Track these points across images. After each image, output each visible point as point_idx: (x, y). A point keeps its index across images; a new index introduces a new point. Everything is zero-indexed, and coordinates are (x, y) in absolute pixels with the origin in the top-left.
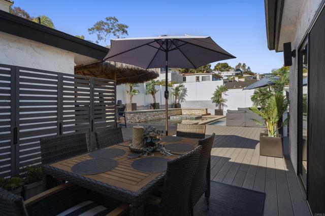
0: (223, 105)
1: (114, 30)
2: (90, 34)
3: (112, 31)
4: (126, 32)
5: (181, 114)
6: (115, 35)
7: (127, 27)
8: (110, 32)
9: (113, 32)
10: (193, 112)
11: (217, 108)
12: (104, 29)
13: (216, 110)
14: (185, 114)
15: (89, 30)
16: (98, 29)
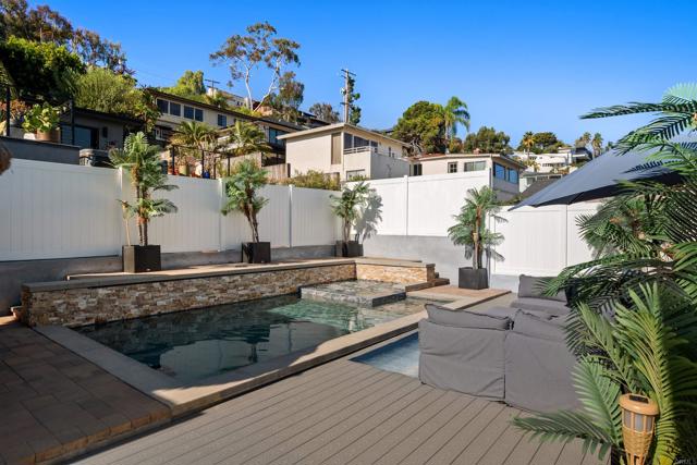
0: (488, 255)
1: (267, 54)
2: (214, 65)
3: (263, 57)
4: (296, 59)
5: (355, 279)
6: (270, 65)
7: (297, 47)
8: (260, 58)
9: (267, 60)
10: (390, 273)
11: (469, 263)
12: (245, 53)
13: (461, 271)
14: (364, 277)
15: (212, 57)
16: (232, 53)
